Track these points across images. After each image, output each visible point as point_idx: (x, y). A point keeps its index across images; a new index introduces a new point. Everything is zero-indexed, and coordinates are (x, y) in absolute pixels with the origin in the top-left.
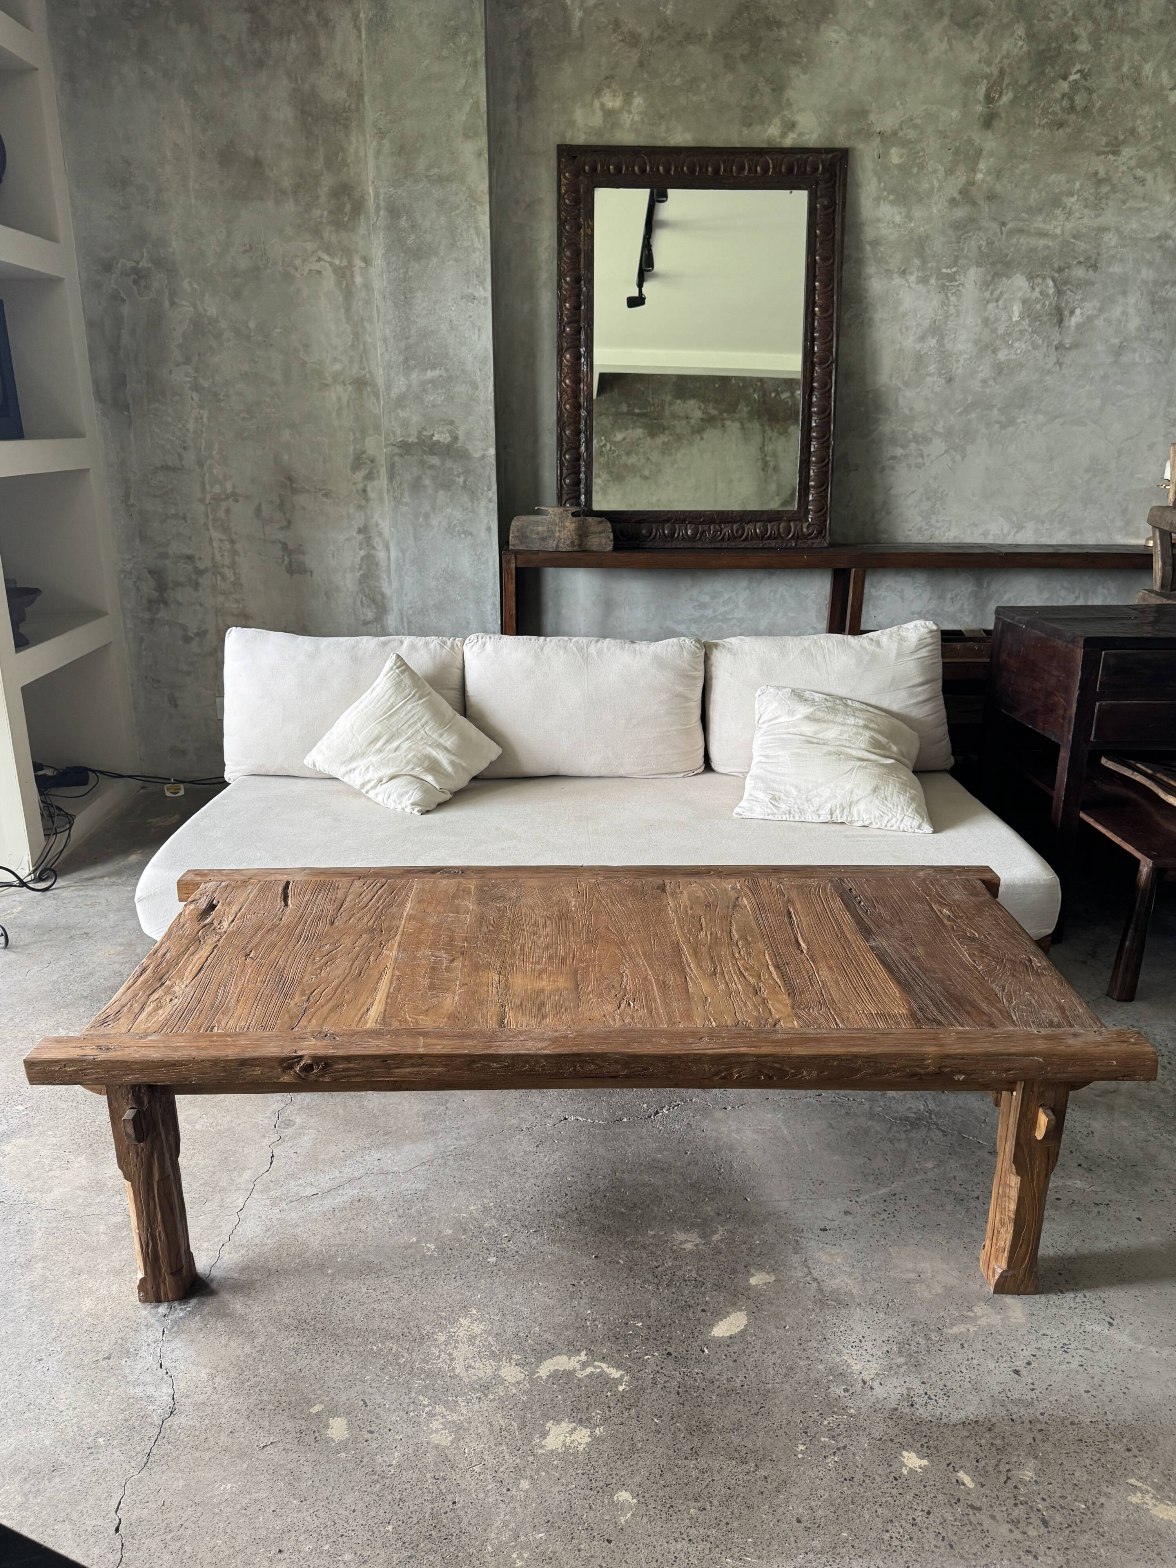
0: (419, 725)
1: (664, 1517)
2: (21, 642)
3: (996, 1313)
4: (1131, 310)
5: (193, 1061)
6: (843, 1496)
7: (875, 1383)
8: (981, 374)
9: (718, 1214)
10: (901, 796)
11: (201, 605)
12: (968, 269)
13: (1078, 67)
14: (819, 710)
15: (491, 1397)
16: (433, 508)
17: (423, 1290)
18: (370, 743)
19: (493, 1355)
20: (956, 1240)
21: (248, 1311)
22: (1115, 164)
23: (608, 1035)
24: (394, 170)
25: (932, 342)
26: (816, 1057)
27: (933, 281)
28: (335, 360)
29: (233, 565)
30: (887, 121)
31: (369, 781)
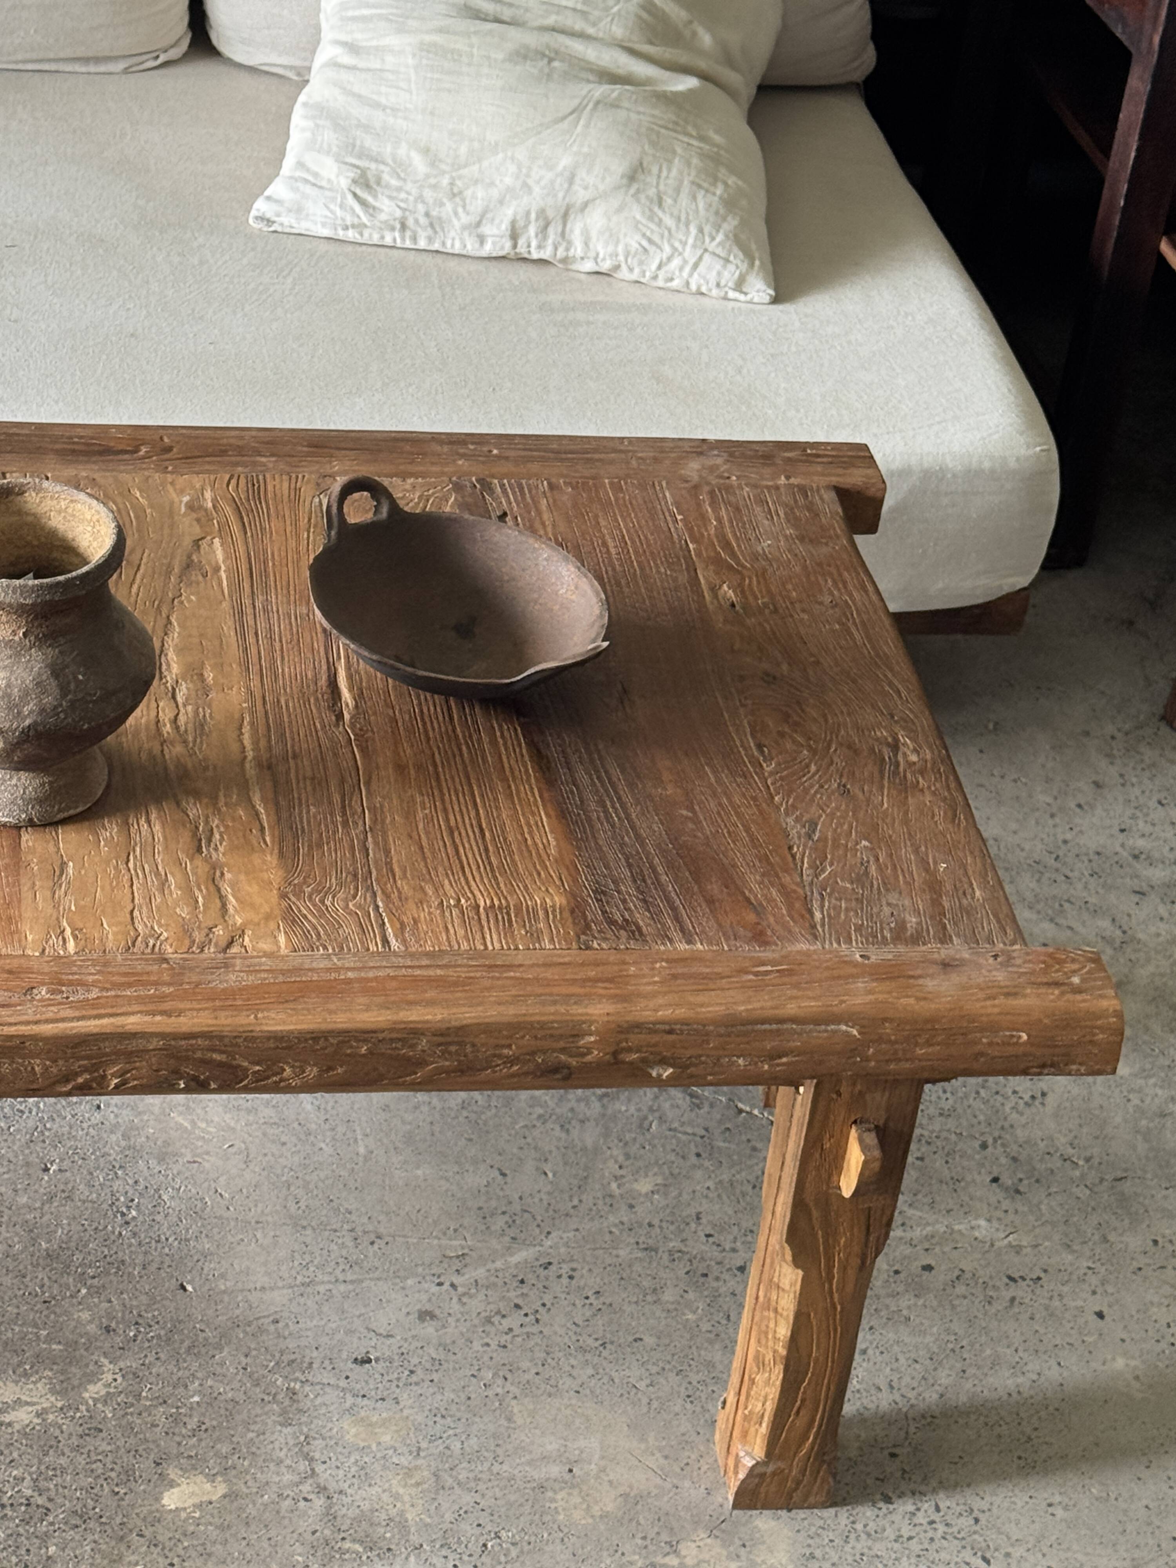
3: (729, 1557)
9: (108, 1329)
10: (700, 195)
20: (672, 1376)
26: (316, 1036)
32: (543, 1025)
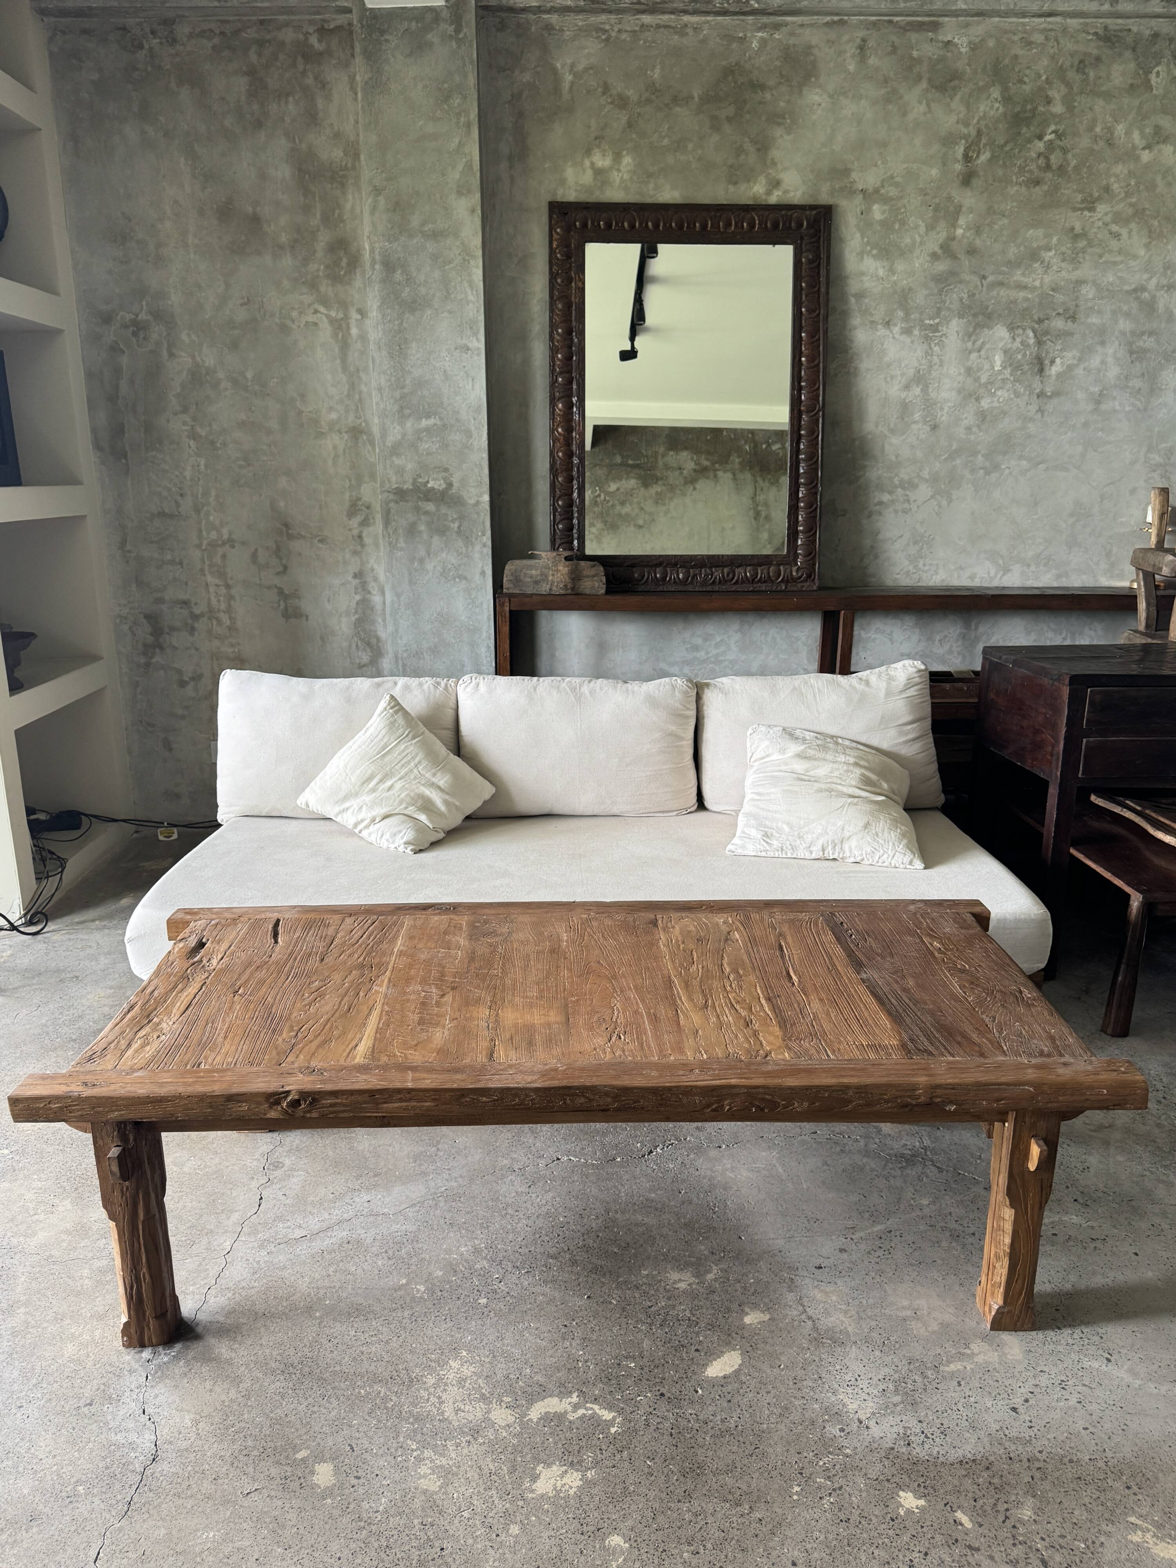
0: (412, 764)
1: (656, 1561)
2: (15, 686)
3: (993, 1350)
4: (1110, 360)
5: (180, 1097)
6: (839, 1538)
7: (871, 1423)
8: (965, 422)
9: (712, 1253)
10: (892, 833)
11: (196, 649)
12: (950, 320)
13: (1053, 128)
14: (810, 748)
15: (481, 1440)
16: (428, 553)
17: (413, 1332)
18: (364, 783)
19: (483, 1397)
20: (952, 1276)
21: (233, 1355)
22: (1091, 220)
23: (598, 1068)
24: (389, 226)
25: (917, 391)
26: (807, 1088)
27: (916, 332)
28: (331, 409)
29: (229, 610)
30: (868, 179)
31: (362, 821)
32: (899, 1085)
